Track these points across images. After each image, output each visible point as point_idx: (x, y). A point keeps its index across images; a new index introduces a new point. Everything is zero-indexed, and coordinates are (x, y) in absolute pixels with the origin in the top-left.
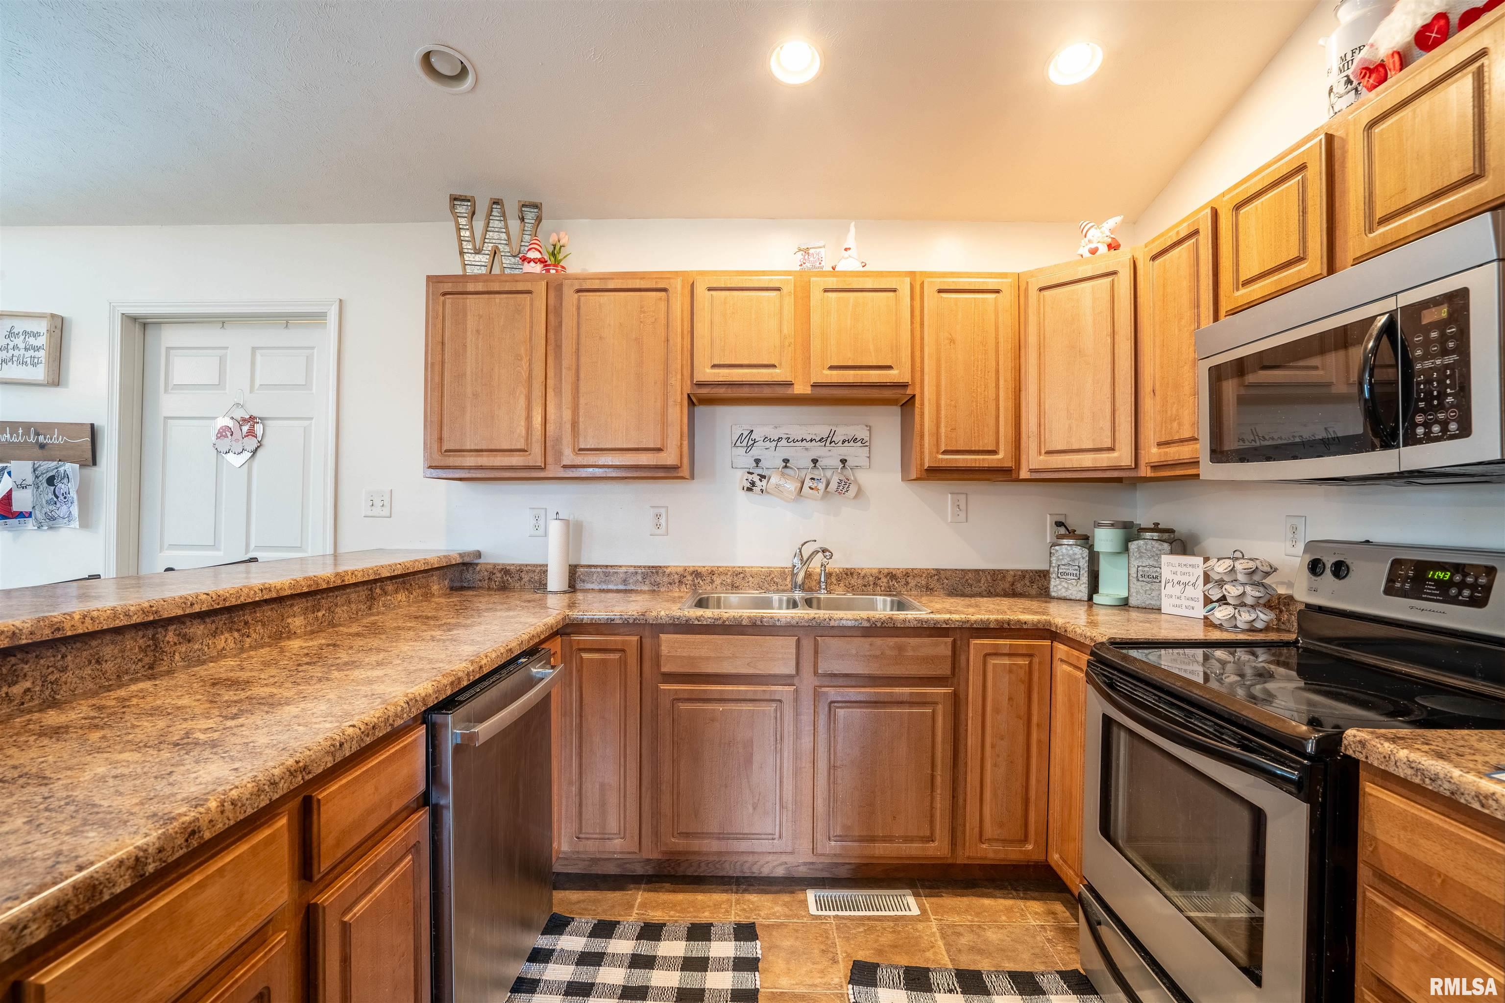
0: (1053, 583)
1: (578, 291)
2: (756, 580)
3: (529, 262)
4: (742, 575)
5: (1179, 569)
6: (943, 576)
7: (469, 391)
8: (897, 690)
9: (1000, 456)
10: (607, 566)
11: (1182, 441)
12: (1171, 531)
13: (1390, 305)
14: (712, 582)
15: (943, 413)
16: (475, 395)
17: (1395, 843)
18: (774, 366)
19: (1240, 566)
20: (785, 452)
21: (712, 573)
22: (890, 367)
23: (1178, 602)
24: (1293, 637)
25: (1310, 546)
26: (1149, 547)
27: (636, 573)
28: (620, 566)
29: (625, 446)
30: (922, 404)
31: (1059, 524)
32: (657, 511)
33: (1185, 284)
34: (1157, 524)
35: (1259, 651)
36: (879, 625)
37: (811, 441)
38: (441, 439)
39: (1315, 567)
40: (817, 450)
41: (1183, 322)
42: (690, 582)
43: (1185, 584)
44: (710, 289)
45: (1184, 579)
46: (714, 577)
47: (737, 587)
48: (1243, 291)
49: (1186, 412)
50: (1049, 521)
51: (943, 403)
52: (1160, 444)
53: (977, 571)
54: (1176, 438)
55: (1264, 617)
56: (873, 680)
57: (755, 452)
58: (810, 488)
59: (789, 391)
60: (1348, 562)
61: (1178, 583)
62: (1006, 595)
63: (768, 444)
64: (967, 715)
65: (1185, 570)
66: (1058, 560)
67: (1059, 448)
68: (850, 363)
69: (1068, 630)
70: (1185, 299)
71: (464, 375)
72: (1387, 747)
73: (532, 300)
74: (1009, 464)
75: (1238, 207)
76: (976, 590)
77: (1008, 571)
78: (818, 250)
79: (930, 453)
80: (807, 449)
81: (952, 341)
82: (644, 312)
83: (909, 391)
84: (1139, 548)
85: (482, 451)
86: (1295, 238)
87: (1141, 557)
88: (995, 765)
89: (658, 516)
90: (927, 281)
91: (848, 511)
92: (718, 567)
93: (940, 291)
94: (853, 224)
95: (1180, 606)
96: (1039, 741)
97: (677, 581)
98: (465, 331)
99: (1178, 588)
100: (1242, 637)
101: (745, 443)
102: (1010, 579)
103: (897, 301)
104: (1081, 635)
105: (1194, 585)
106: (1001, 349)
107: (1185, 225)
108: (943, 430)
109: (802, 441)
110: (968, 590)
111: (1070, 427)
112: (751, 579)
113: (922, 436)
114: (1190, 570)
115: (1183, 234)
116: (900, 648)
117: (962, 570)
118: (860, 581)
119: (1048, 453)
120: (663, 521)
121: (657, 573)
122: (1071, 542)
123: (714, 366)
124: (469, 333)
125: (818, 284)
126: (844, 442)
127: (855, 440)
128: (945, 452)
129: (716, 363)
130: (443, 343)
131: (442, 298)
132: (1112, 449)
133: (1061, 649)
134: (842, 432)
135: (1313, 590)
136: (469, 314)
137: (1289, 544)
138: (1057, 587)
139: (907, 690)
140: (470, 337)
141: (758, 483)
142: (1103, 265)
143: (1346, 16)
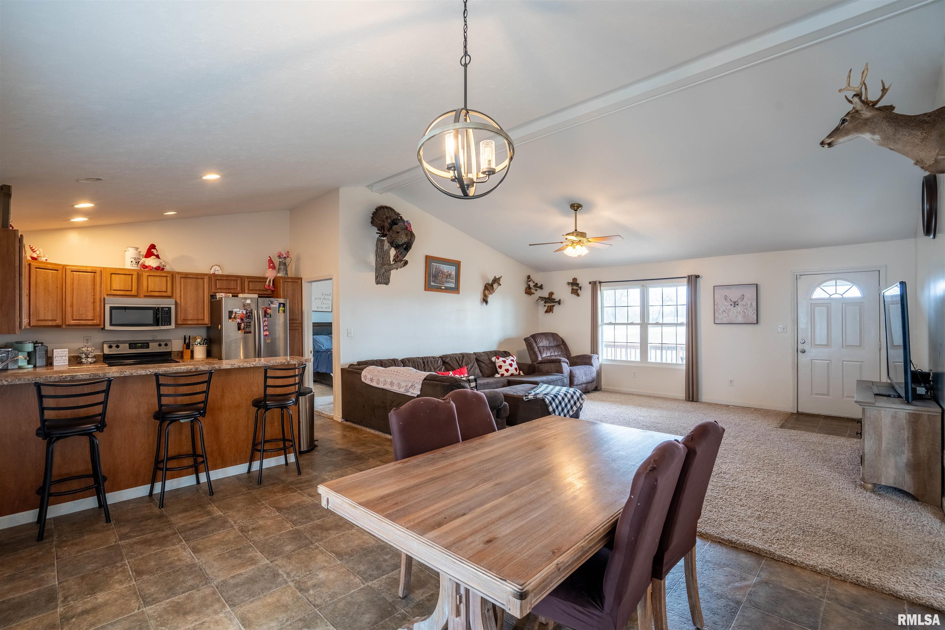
142: (54, 267)
143: (134, 251)
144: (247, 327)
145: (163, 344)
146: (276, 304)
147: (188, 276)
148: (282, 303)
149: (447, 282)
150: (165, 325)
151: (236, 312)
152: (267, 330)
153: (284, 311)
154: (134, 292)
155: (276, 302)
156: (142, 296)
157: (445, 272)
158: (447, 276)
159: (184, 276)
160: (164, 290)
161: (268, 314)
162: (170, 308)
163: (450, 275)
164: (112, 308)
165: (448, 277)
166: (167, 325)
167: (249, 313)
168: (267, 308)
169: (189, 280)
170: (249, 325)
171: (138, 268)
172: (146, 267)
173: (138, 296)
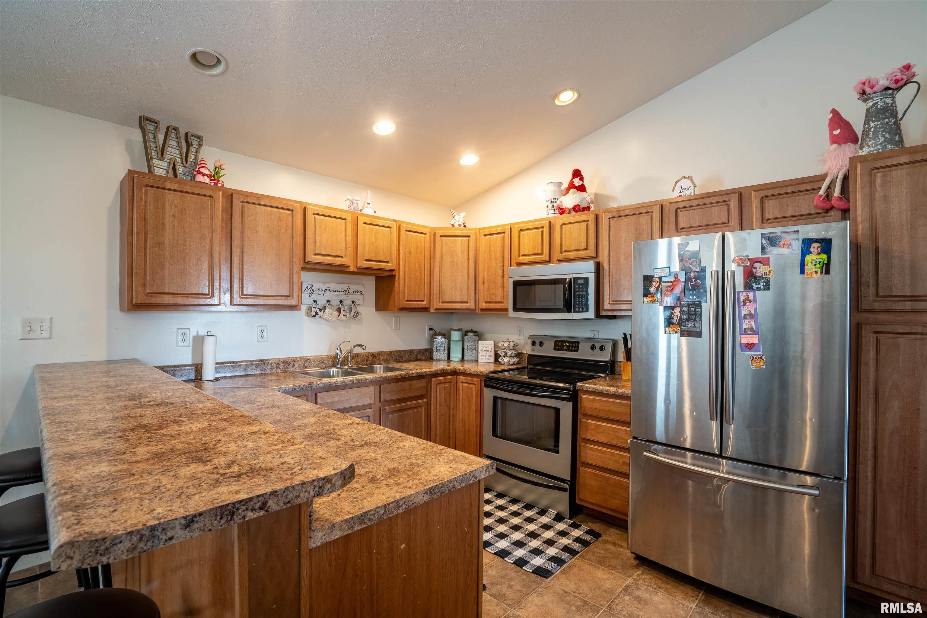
0: (434, 354)
1: (242, 202)
2: (315, 363)
3: (203, 176)
4: (309, 361)
5: (485, 346)
6: (393, 354)
7: (167, 254)
8: (410, 403)
9: (425, 303)
10: (233, 362)
11: (496, 302)
12: (476, 332)
13: (570, 276)
14: (294, 366)
15: (406, 283)
16: (172, 257)
17: (589, 406)
18: (342, 257)
19: (511, 344)
20: (328, 296)
21: (294, 361)
22: (388, 262)
23: (485, 357)
24: (526, 365)
25: (531, 337)
26: (472, 338)
27: (252, 364)
28: (242, 362)
29: (270, 294)
30: (399, 279)
31: (431, 329)
32: (262, 328)
33: (499, 249)
34: (472, 329)
35: (516, 371)
36: (404, 376)
37: (340, 291)
38: (144, 285)
39: (534, 343)
40: (342, 297)
41: (498, 261)
42: (282, 367)
43: (487, 351)
44: (314, 214)
45: (487, 349)
46: (295, 363)
47: (306, 367)
48: (521, 258)
49: (499, 293)
50: (427, 328)
51: (406, 279)
52: (486, 302)
53: (404, 351)
54: (494, 301)
55: (516, 360)
56: (400, 401)
57: (314, 297)
58: (344, 315)
59: (348, 270)
60: (543, 341)
61: (485, 351)
62: (414, 361)
63: (320, 293)
64: (431, 409)
65: (487, 346)
66: (437, 344)
67: (447, 300)
68: (374, 259)
69: (467, 370)
70: (499, 254)
71: (163, 243)
72: (587, 385)
73: (212, 202)
74: (428, 306)
75: (520, 231)
76: (404, 359)
77: (415, 350)
78: (357, 202)
79: (402, 301)
80: (337, 296)
81: (410, 253)
82: (281, 221)
83: (394, 274)
84: (468, 338)
85: (177, 294)
86: (540, 247)
87: (469, 342)
88: (440, 427)
89: (262, 331)
90: (402, 225)
91: (354, 326)
92: (296, 357)
93: (406, 231)
94: (369, 191)
95: (485, 359)
96: (453, 414)
97: (275, 367)
98: (164, 213)
99: (485, 353)
100: (511, 367)
101: (309, 292)
102: (416, 353)
103: (391, 232)
104: (475, 372)
105: (490, 351)
106: (426, 257)
107: (499, 228)
108: (406, 291)
109: (336, 291)
110: (401, 360)
111: (452, 293)
112: (313, 362)
113: (399, 293)
114: (489, 346)
115: (498, 232)
116: (411, 385)
117: (399, 351)
118: (361, 359)
119: (443, 302)
120: (265, 334)
121: (264, 363)
122: (440, 337)
123: (316, 254)
124: (167, 216)
125: (361, 220)
126: (353, 292)
127: (358, 292)
128: (407, 301)
129: (317, 252)
130: (145, 220)
131: (144, 188)
132: (467, 302)
133: (462, 378)
134: (353, 288)
135: (533, 350)
136: (167, 203)
137: (518, 336)
138: (436, 355)
139: (412, 402)
140: (168, 219)
141: (319, 313)
142: (465, 232)
143: (552, 188)
144: (688, 319)
145: (598, 346)
146: (789, 246)
147: (623, 213)
148: (817, 241)
150: (579, 311)
151: (660, 278)
152: (752, 329)
153: (826, 268)
154: (544, 257)
155: (789, 238)
156: (555, 260)
159: (615, 214)
160: (583, 246)
161: (757, 279)
162: (586, 279)
164: (516, 284)
166: (582, 311)
167: (696, 278)
168: (754, 261)
169: (624, 221)
170: (696, 314)
171: (553, 215)
172: (562, 211)
173: (549, 262)
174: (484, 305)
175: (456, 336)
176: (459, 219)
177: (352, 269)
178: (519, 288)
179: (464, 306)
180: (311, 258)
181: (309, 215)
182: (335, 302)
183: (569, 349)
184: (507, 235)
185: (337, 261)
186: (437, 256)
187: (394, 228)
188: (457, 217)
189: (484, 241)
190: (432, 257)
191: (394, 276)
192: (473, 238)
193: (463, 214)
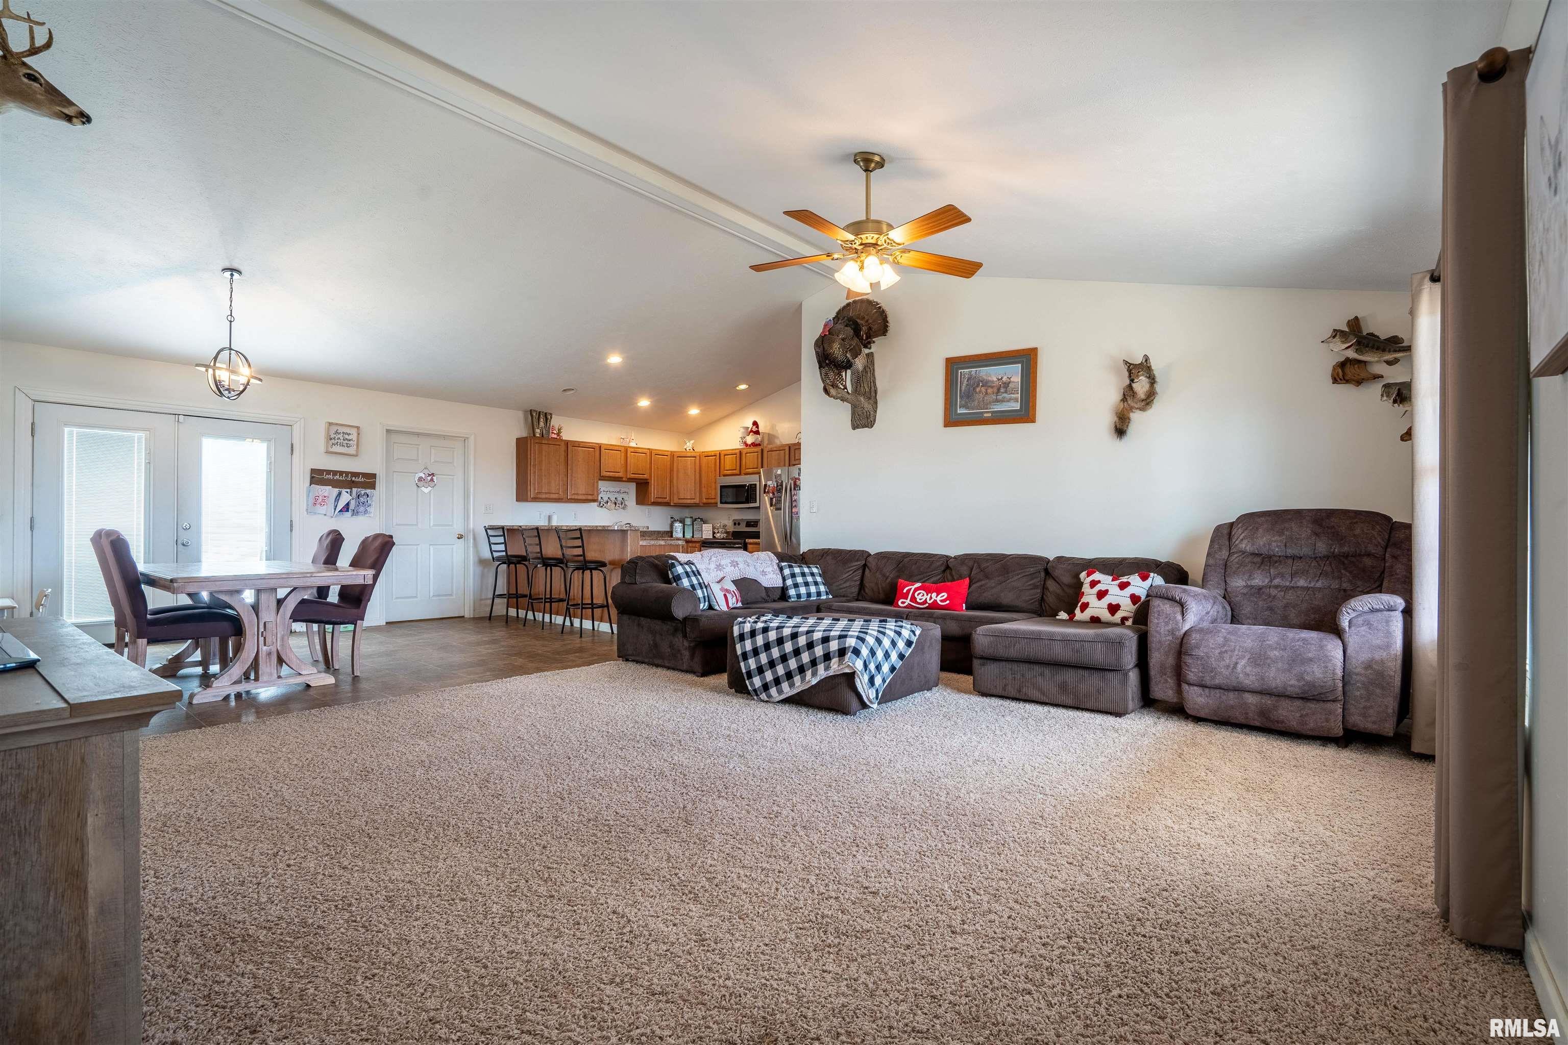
0: (674, 533)
1: (572, 446)
3: (554, 434)
5: (706, 527)
9: (667, 499)
11: (712, 499)
12: (700, 518)
13: (749, 483)
15: (656, 487)
18: (620, 472)
20: (610, 495)
22: (645, 474)
25: (733, 520)
26: (699, 523)
29: (583, 493)
30: (651, 485)
31: (672, 517)
33: (713, 465)
34: (697, 517)
37: (617, 492)
39: (735, 524)
40: (617, 495)
41: (712, 473)
44: (605, 449)
48: (725, 471)
49: (712, 493)
50: (669, 516)
51: (656, 485)
52: (705, 499)
54: (710, 498)
57: (602, 495)
58: (617, 506)
59: (622, 479)
60: (740, 523)
61: (707, 530)
63: (605, 493)
65: (708, 527)
66: (675, 527)
67: (682, 497)
68: (636, 472)
70: (713, 469)
71: (542, 469)
73: (558, 448)
74: (669, 502)
75: (725, 455)
77: (661, 531)
78: (628, 440)
79: (653, 498)
80: (615, 495)
81: (658, 468)
82: (589, 455)
83: (648, 481)
84: (696, 523)
85: (547, 493)
86: (735, 466)
87: (696, 526)
90: (653, 451)
91: (623, 512)
93: (656, 455)
94: (633, 430)
95: (707, 535)
99: (706, 532)
101: (600, 492)
102: (662, 533)
103: (647, 456)
105: (710, 531)
106: (668, 470)
107: (713, 453)
108: (656, 491)
109: (615, 492)
111: (685, 492)
113: (651, 493)
115: (712, 455)
119: (680, 498)
122: (678, 522)
123: (606, 471)
124: (543, 456)
125: (629, 450)
126: (624, 493)
127: (627, 492)
128: (657, 498)
132: (695, 499)
134: (624, 490)
136: (543, 450)
137: (728, 521)
138: (675, 535)
140: (544, 458)
141: (604, 505)
142: (693, 454)
143: (742, 430)
144: (777, 503)
149: (997, 401)
150: (752, 503)
151: (769, 485)
152: (795, 506)
154: (737, 472)
156: (742, 474)
157: (993, 382)
158: (999, 390)
159: (772, 449)
160: (756, 465)
161: (797, 486)
162: (755, 485)
163: (1006, 385)
164: (722, 487)
165: (1002, 390)
166: (754, 502)
167: (780, 486)
168: (796, 478)
169: (774, 453)
170: (780, 501)
171: (742, 446)
172: (746, 445)
173: (740, 474)
174: (705, 501)
175: (688, 521)
176: (689, 445)
177: (624, 479)
178: (723, 490)
179: (692, 501)
180: (604, 474)
181: (602, 449)
182: (613, 499)
183: (753, 526)
184: (718, 457)
185: (617, 475)
186: (675, 469)
187: (648, 454)
188: (688, 444)
189: (704, 460)
190: (672, 470)
191: (648, 483)
192: (698, 458)
193: (692, 442)
